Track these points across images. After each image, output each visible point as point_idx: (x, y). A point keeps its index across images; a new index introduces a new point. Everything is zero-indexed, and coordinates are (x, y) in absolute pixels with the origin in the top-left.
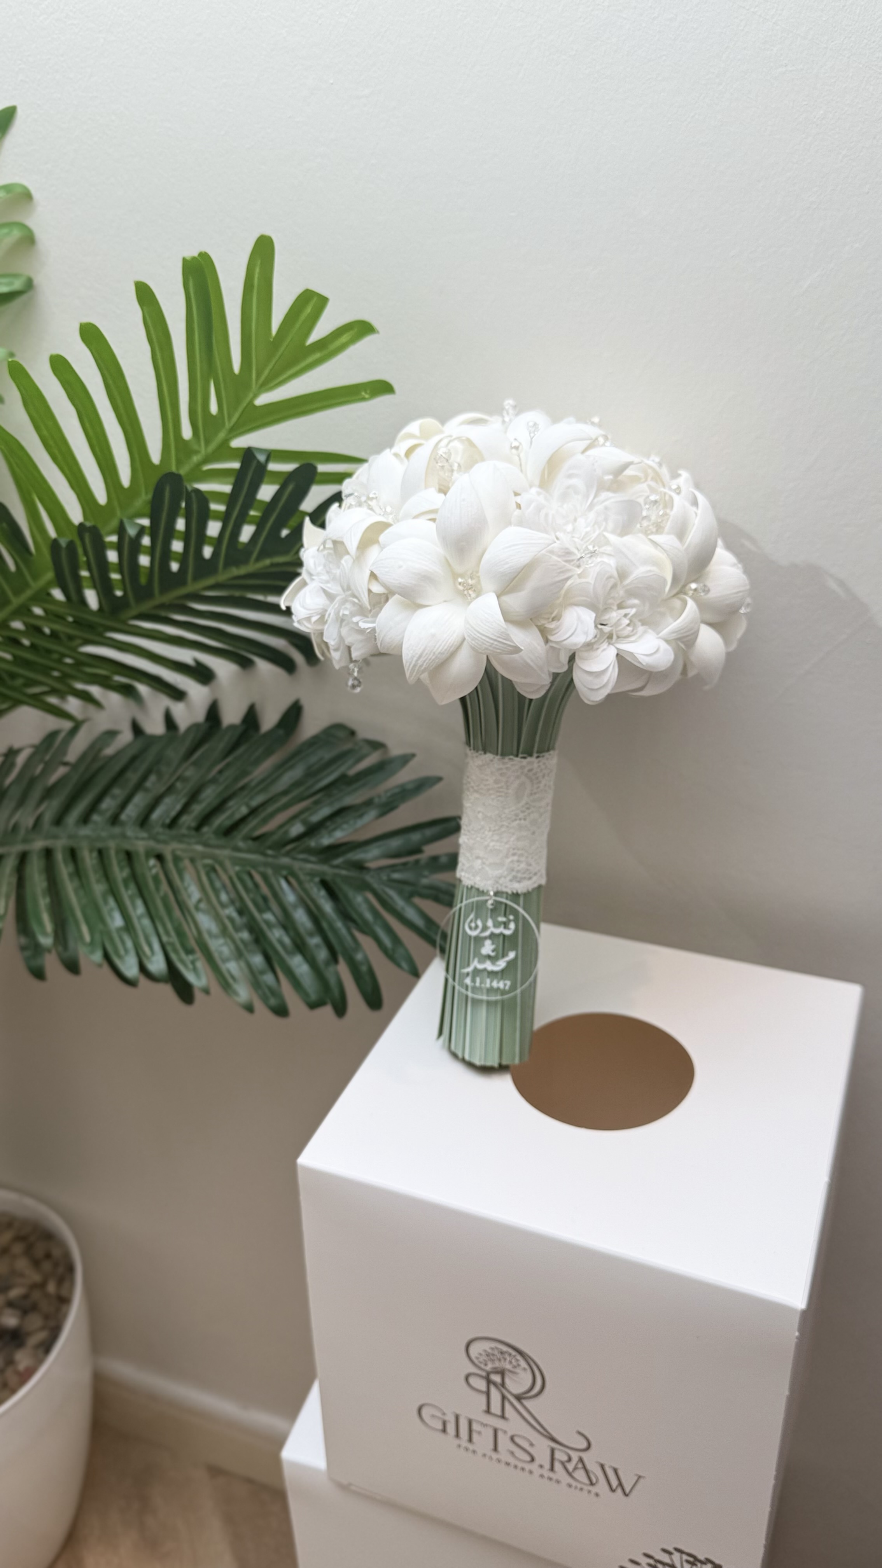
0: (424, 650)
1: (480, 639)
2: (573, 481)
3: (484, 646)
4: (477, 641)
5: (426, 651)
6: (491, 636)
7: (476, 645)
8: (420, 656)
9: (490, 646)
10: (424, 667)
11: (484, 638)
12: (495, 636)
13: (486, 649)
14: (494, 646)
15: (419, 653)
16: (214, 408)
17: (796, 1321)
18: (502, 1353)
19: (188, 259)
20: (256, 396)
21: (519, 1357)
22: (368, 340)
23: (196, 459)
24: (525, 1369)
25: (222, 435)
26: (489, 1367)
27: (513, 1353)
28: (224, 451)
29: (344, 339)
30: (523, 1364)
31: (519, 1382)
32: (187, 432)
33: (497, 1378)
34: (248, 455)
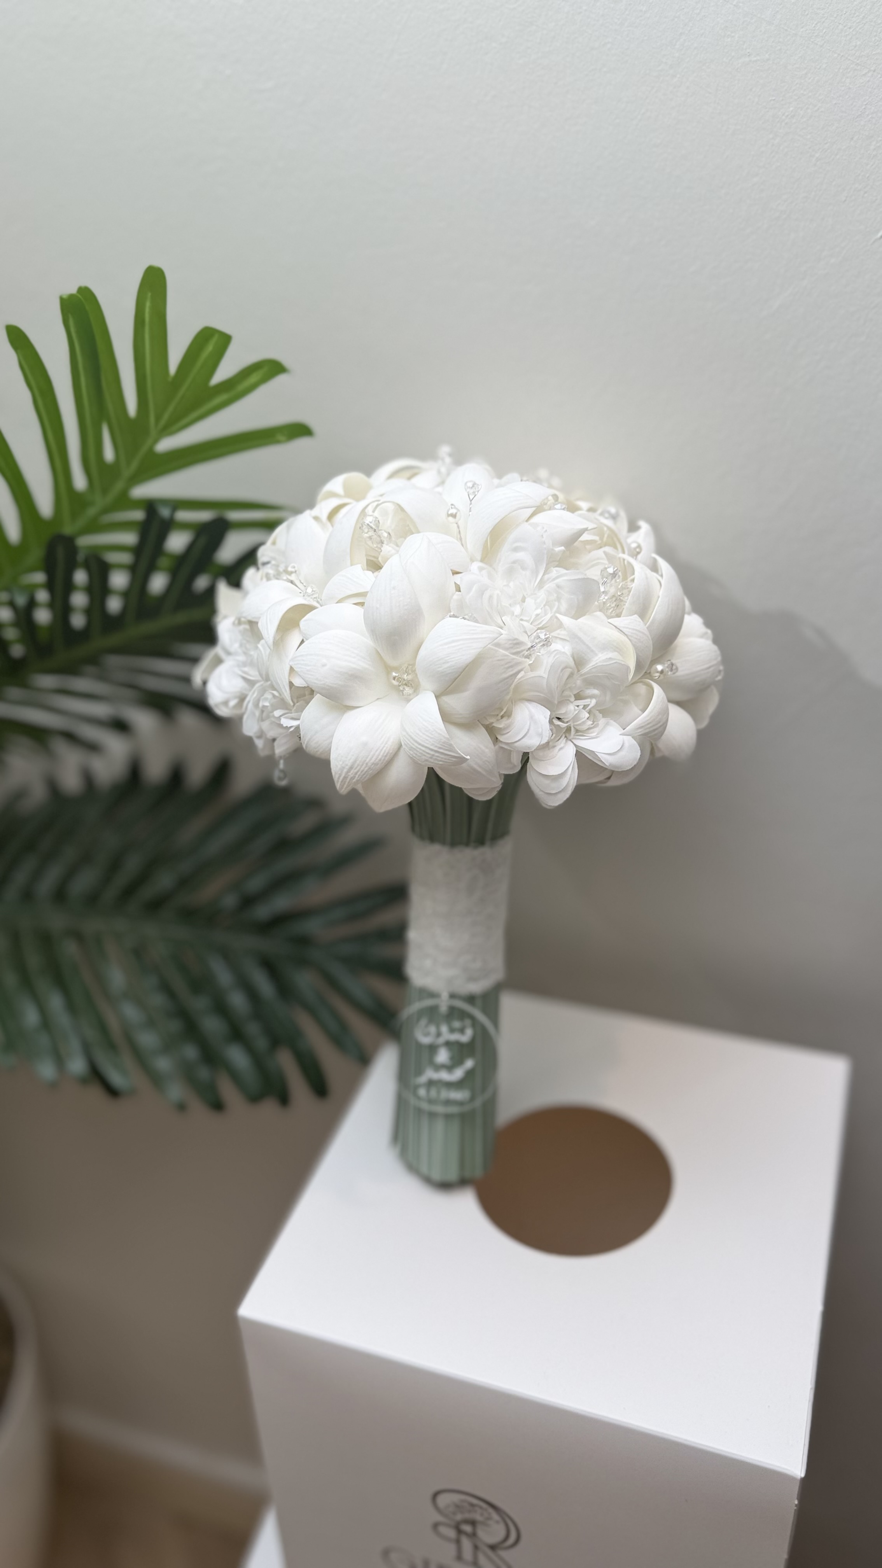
0: (355, 761)
1: (418, 750)
2: (520, 555)
3: (424, 757)
4: (415, 752)
5: (358, 762)
6: (432, 747)
7: (414, 755)
8: (351, 768)
9: (431, 758)
10: (356, 779)
11: (423, 749)
12: (436, 746)
13: (427, 760)
14: (434, 757)
15: (349, 764)
16: (109, 454)
17: (795, 1489)
18: (472, 1505)
19: (65, 297)
20: (156, 441)
21: (491, 1510)
22: (281, 379)
23: (91, 512)
24: (497, 1522)
25: (119, 485)
26: (459, 1517)
27: (484, 1505)
28: (124, 502)
29: (253, 379)
30: (495, 1516)
31: (493, 1532)
32: (80, 482)
33: (467, 1528)
34: (150, 506)
